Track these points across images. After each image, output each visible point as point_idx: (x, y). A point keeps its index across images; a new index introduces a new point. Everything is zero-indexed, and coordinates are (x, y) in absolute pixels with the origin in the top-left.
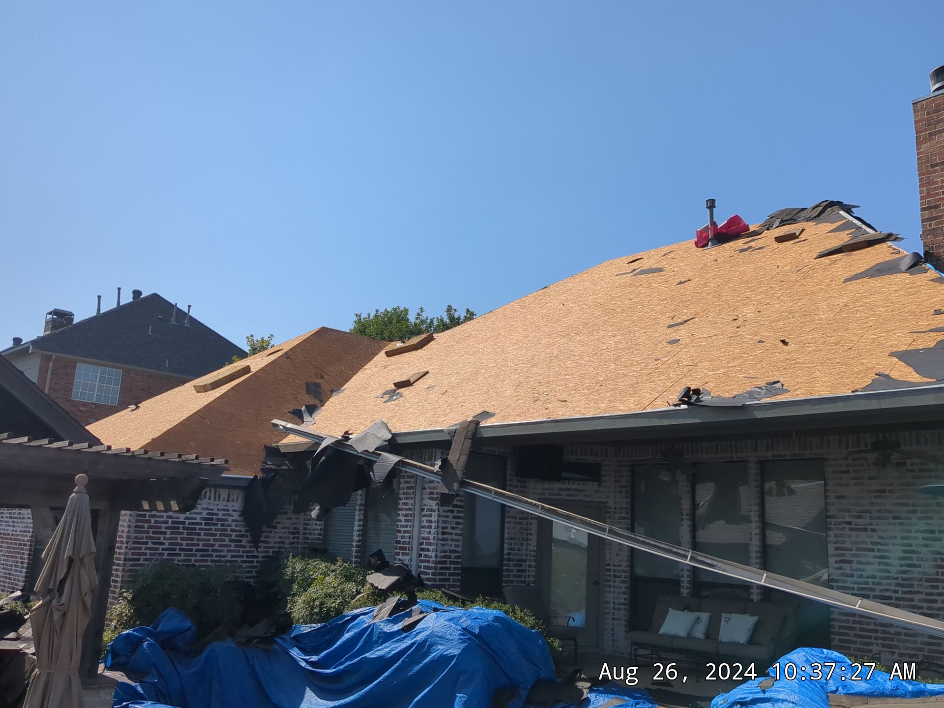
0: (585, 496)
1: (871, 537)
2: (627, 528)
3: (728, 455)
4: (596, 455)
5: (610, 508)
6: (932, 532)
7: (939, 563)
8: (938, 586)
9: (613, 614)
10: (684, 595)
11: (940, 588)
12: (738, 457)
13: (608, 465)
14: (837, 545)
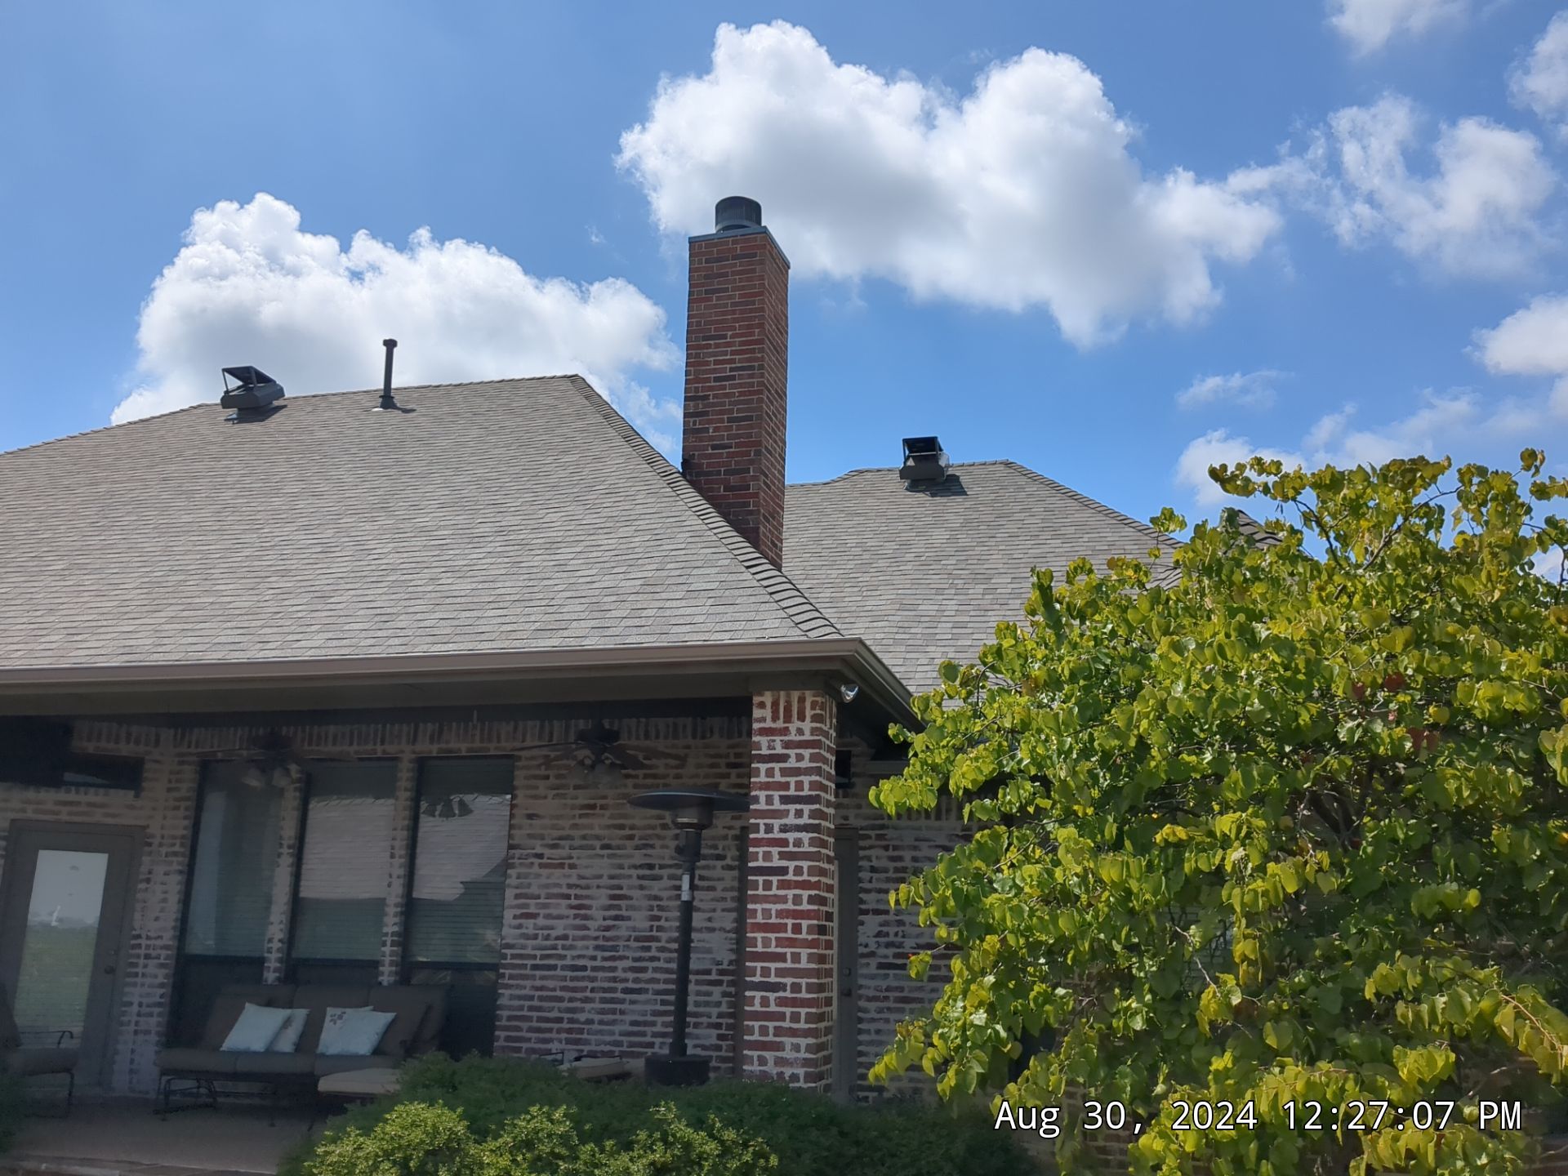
0: (106, 815)
1: (569, 876)
2: (181, 872)
3: (369, 747)
4: (137, 742)
5: (152, 836)
6: (651, 867)
7: (656, 912)
8: (650, 947)
9: (137, 1023)
10: (269, 982)
11: (653, 949)
12: (384, 752)
13: (157, 762)
14: (518, 891)
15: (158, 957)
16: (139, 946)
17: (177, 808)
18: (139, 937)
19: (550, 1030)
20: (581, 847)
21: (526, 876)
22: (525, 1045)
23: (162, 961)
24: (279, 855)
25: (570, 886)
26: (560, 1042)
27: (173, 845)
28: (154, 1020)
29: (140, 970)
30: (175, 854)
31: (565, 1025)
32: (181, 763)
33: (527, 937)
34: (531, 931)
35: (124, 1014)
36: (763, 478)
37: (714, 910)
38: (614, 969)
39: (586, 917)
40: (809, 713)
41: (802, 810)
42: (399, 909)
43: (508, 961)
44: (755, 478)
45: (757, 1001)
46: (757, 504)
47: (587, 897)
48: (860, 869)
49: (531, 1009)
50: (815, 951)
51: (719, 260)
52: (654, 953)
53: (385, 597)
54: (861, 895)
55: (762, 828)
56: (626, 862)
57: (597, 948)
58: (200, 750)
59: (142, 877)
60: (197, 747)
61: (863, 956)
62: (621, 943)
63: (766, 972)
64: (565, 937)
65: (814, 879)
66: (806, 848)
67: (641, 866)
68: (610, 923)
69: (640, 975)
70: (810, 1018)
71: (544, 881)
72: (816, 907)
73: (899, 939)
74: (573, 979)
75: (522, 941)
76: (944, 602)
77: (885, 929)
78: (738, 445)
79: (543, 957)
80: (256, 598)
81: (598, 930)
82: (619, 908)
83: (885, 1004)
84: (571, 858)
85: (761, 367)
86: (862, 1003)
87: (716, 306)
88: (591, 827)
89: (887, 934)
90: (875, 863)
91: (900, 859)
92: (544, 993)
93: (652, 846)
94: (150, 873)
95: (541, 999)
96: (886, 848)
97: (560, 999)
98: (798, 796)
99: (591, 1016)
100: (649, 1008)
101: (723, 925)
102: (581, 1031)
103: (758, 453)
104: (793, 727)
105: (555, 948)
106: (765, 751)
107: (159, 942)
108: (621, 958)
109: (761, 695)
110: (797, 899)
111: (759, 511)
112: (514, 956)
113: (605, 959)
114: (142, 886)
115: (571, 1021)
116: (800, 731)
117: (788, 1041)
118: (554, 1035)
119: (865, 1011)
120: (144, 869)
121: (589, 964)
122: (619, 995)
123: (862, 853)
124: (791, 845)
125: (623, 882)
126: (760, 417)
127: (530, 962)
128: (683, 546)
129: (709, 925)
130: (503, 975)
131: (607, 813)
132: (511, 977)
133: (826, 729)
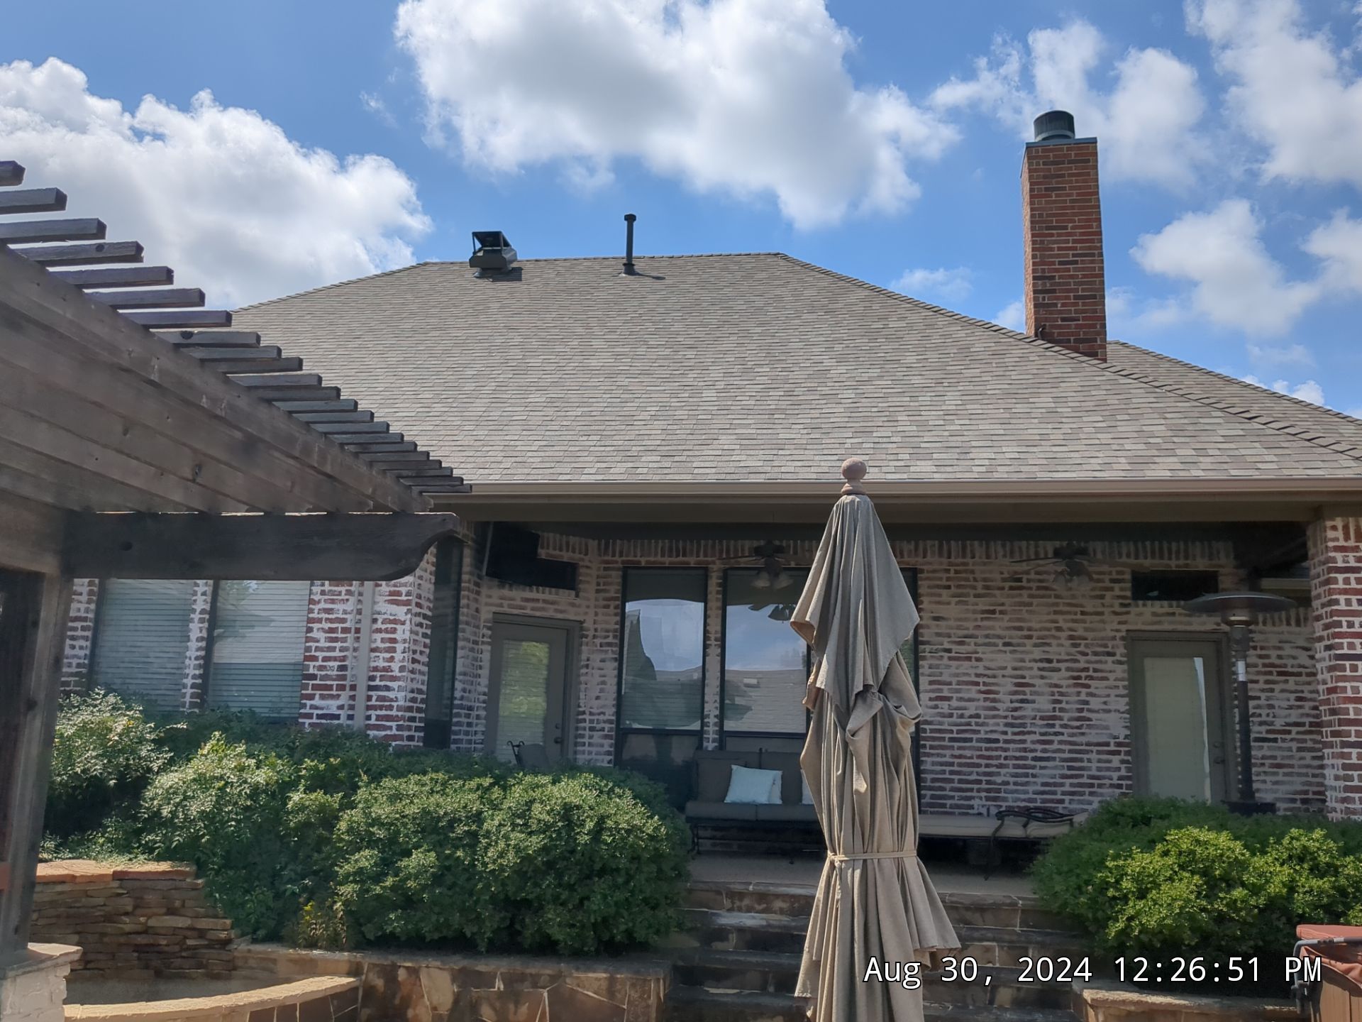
0: (556, 611)
1: (976, 667)
2: (615, 659)
5: (588, 630)
6: (1049, 661)
7: (1057, 697)
8: (1054, 724)
10: (709, 750)
11: (1057, 726)
13: (588, 567)
14: (932, 678)
15: (603, 729)
16: (584, 720)
17: (607, 607)
18: (584, 713)
19: (971, 790)
20: (985, 645)
21: (937, 667)
22: (949, 802)
23: (606, 732)
25: (977, 675)
26: (981, 798)
27: (607, 637)
29: (586, 740)
30: (609, 644)
32: (605, 569)
33: (943, 716)
34: (946, 711)
37: (1109, 696)
38: (1023, 742)
39: (994, 700)
43: (928, 735)
47: (994, 684)
49: (952, 773)
51: (1055, 163)
52: (1058, 729)
56: (1027, 657)
57: (1007, 725)
58: (624, 558)
59: (582, 663)
60: (620, 556)
62: (1028, 721)
64: (978, 716)
67: (1041, 661)
68: (1017, 705)
69: (1047, 747)
71: (954, 671)
73: (1270, 719)
74: (987, 749)
75: (939, 719)
77: (1258, 711)
78: (1085, 319)
79: (959, 732)
81: (1007, 710)
82: (1024, 693)
84: (977, 653)
87: (1056, 202)
88: (992, 628)
89: (1260, 715)
92: (963, 761)
93: (1049, 645)
94: (588, 660)
95: (960, 765)
96: (1254, 648)
97: (978, 765)
99: (1006, 779)
100: (1057, 772)
101: (1118, 707)
102: (999, 791)
105: (969, 724)
107: (602, 717)
108: (1029, 733)
109: (1333, 520)
112: (932, 731)
113: (1015, 734)
114: (584, 671)
115: (989, 782)
118: (974, 794)
120: (584, 656)
121: (1001, 737)
122: (1030, 762)
125: (1026, 673)
127: (948, 736)
129: (1105, 707)
130: (925, 746)
131: (1006, 617)
132: (932, 747)
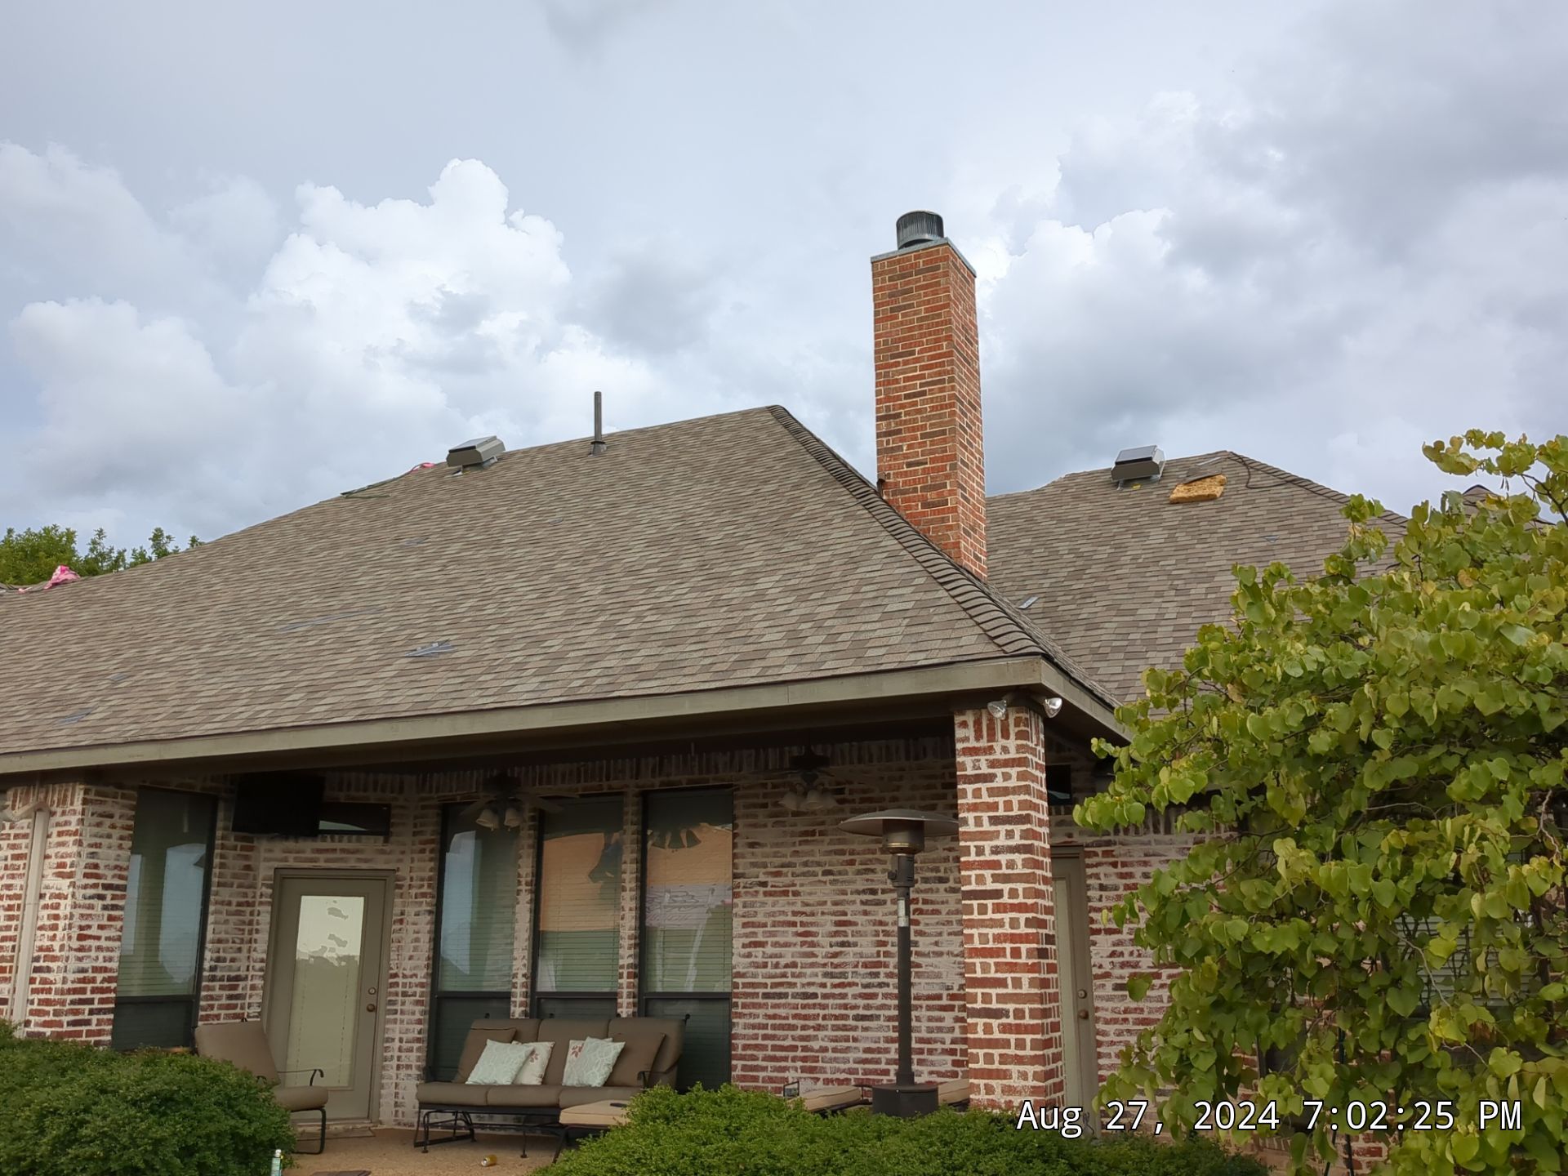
0: (359, 860)
1: (793, 904)
2: (430, 912)
3: (595, 784)
4: (383, 791)
5: (402, 879)
6: (873, 892)
7: (881, 938)
8: (879, 973)
9: (399, 1058)
10: (517, 1016)
11: (882, 975)
12: (610, 788)
13: (402, 807)
14: (746, 920)
15: (414, 995)
16: (397, 984)
17: (423, 851)
18: (395, 975)
19: (785, 1059)
20: (804, 874)
21: (752, 905)
22: (762, 1074)
23: (417, 998)
24: (519, 892)
25: (795, 914)
26: (796, 1069)
27: (422, 886)
28: (414, 1055)
29: (399, 1007)
30: (424, 895)
31: (799, 1053)
32: (424, 807)
33: (757, 966)
34: (760, 960)
35: (386, 1049)
36: (960, 491)
37: (940, 934)
38: (843, 996)
39: (812, 945)
40: (1013, 730)
41: (1013, 831)
42: (633, 942)
43: (740, 990)
44: (952, 492)
45: (980, 1028)
46: (956, 519)
47: (812, 924)
48: (1088, 887)
49: (765, 1037)
50: (1036, 975)
51: (903, 276)
52: (882, 979)
53: (596, 638)
54: (1091, 915)
55: (973, 850)
56: (849, 888)
57: (826, 975)
58: (441, 794)
59: (394, 918)
60: (437, 791)
61: (1097, 977)
62: (849, 970)
63: (987, 998)
64: (794, 965)
65: (1030, 901)
66: (1019, 870)
67: (864, 892)
68: (837, 949)
69: (871, 1002)
70: (1035, 1045)
71: (769, 909)
72: (1034, 931)
73: (1134, 959)
74: (804, 1007)
75: (752, 970)
76: (1164, 605)
77: (1119, 949)
78: (933, 461)
79: (774, 985)
80: (477, 646)
81: (826, 956)
82: (845, 934)
83: (1124, 1027)
84: (794, 885)
85: (952, 380)
86: (1100, 1026)
87: (902, 323)
88: (811, 853)
89: (1122, 954)
90: (1104, 881)
91: (1130, 875)
92: (778, 1022)
93: (873, 871)
94: (402, 914)
95: (774, 1027)
96: (1115, 865)
97: (793, 1028)
98: (1008, 817)
99: (824, 1044)
100: (881, 1034)
101: (951, 948)
102: (816, 1059)
103: (954, 467)
104: (997, 746)
105: (784, 975)
106: (970, 772)
107: (414, 980)
108: (850, 985)
109: (962, 713)
110: (1014, 923)
111: (958, 525)
112: (745, 985)
113: (835, 986)
114: (397, 927)
115: (805, 1049)
116: (1005, 750)
117: (1014, 1069)
118: (789, 1064)
119: (1104, 1034)
120: (397, 910)
121: (820, 991)
122: (851, 1022)
123: (1089, 871)
124: (1004, 866)
125: (849, 908)
126: (953, 431)
127: (761, 991)
128: (879, 567)
129: (936, 949)
130: (736, 1005)
131: (827, 839)
132: (744, 1006)
133: (1032, 745)
